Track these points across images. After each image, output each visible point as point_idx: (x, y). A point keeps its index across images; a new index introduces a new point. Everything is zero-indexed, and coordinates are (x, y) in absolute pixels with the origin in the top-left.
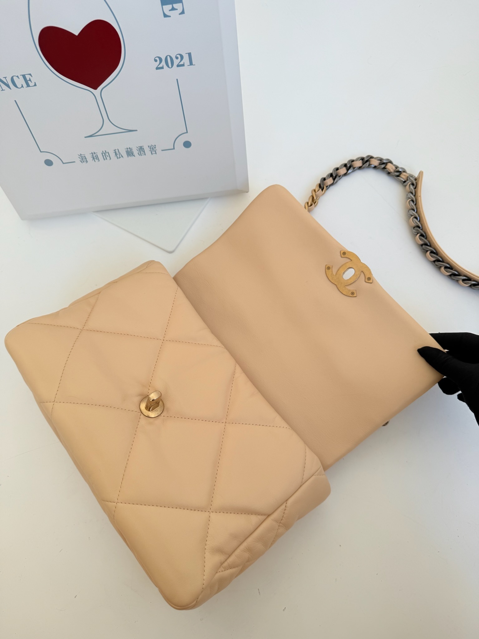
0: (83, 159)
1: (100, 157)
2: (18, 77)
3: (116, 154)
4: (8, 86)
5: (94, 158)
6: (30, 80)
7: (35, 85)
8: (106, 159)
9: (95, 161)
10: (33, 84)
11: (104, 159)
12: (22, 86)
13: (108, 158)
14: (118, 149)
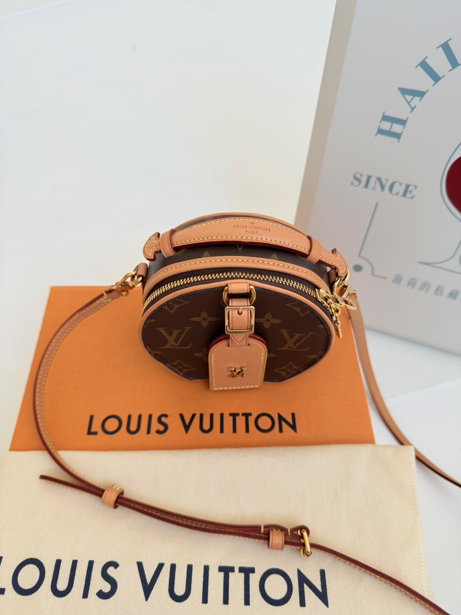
0: (398, 279)
1: (418, 285)
2: (401, 184)
3: (437, 289)
4: (383, 187)
5: (409, 283)
6: (411, 192)
7: (412, 198)
8: (422, 289)
9: (408, 286)
10: (411, 196)
11: (419, 289)
12: (397, 194)
13: (426, 290)
14: (443, 287)
